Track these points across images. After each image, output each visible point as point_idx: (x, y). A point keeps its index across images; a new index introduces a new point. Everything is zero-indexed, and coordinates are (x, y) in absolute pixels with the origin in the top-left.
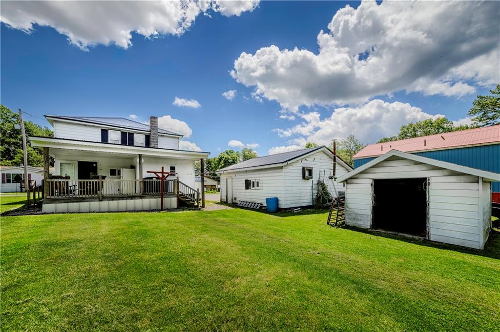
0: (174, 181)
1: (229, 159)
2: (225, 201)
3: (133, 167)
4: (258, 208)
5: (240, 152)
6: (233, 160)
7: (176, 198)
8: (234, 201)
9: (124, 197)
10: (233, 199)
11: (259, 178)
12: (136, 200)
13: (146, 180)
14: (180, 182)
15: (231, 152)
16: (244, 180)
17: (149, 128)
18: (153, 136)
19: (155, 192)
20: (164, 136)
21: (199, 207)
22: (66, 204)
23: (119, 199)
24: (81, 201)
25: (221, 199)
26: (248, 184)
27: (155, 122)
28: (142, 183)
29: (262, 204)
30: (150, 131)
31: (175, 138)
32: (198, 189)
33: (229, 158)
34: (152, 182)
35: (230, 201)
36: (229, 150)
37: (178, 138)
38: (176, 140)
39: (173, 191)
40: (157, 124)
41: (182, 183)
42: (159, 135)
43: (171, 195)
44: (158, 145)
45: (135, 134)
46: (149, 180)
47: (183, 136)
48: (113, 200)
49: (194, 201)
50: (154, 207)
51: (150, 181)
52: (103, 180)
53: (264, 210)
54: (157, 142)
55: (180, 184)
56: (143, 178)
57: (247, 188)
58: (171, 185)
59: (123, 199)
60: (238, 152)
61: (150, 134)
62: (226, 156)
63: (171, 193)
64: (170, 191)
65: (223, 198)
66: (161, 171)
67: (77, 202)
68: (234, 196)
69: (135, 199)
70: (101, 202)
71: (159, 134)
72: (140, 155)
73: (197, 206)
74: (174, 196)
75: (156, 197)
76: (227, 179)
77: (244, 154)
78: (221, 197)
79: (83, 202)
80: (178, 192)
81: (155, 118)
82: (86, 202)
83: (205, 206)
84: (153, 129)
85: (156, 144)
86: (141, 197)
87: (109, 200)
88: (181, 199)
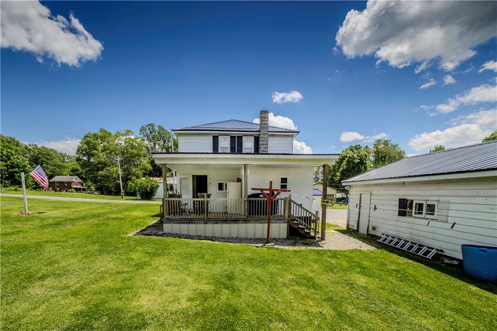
0: (285, 200)
1: (355, 158)
2: (355, 228)
3: (239, 180)
4: (429, 256)
5: (371, 147)
6: (361, 160)
7: (287, 224)
8: (371, 232)
9: (228, 221)
10: (370, 228)
11: (437, 198)
12: (240, 225)
13: (252, 199)
14: (293, 201)
15: (358, 148)
16: (397, 198)
17: (259, 127)
18: (262, 137)
19: (261, 215)
20: (275, 135)
21: (317, 239)
22: (178, 225)
23: (223, 223)
24: (189, 223)
25: (348, 225)
26: (405, 207)
27: (265, 118)
28: (246, 202)
29: (442, 251)
30: (259, 131)
31: (288, 136)
32: (317, 212)
33: (356, 156)
34: (258, 201)
35: (363, 230)
36: (354, 146)
37: (292, 136)
38: (290, 139)
39: (282, 214)
40: (268, 120)
41: (295, 203)
42: (269, 135)
43: (280, 219)
44: (267, 148)
45: (244, 137)
46: (254, 199)
47: (298, 132)
48: (217, 223)
49: (310, 229)
50: (259, 235)
51: (256, 201)
52: (208, 199)
53: (447, 264)
54: (267, 144)
55: (292, 203)
56: (249, 194)
57: (402, 214)
58: (281, 205)
59: (226, 223)
60: (367, 147)
61: (259, 134)
62: (350, 154)
63: (280, 216)
64: (280, 214)
65: (351, 223)
66: (269, 188)
67: (187, 223)
68: (372, 224)
69: (238, 224)
70: (206, 225)
71: (269, 133)
72: (245, 165)
73: (314, 238)
74: (284, 221)
75: (262, 221)
76: (361, 194)
77: (377, 148)
78: (348, 221)
79: (191, 224)
80: (289, 216)
81: (266, 112)
82: (193, 224)
83: (326, 238)
84: (263, 128)
85: (265, 148)
86: (245, 221)
87: (213, 224)
88: (293, 226)
